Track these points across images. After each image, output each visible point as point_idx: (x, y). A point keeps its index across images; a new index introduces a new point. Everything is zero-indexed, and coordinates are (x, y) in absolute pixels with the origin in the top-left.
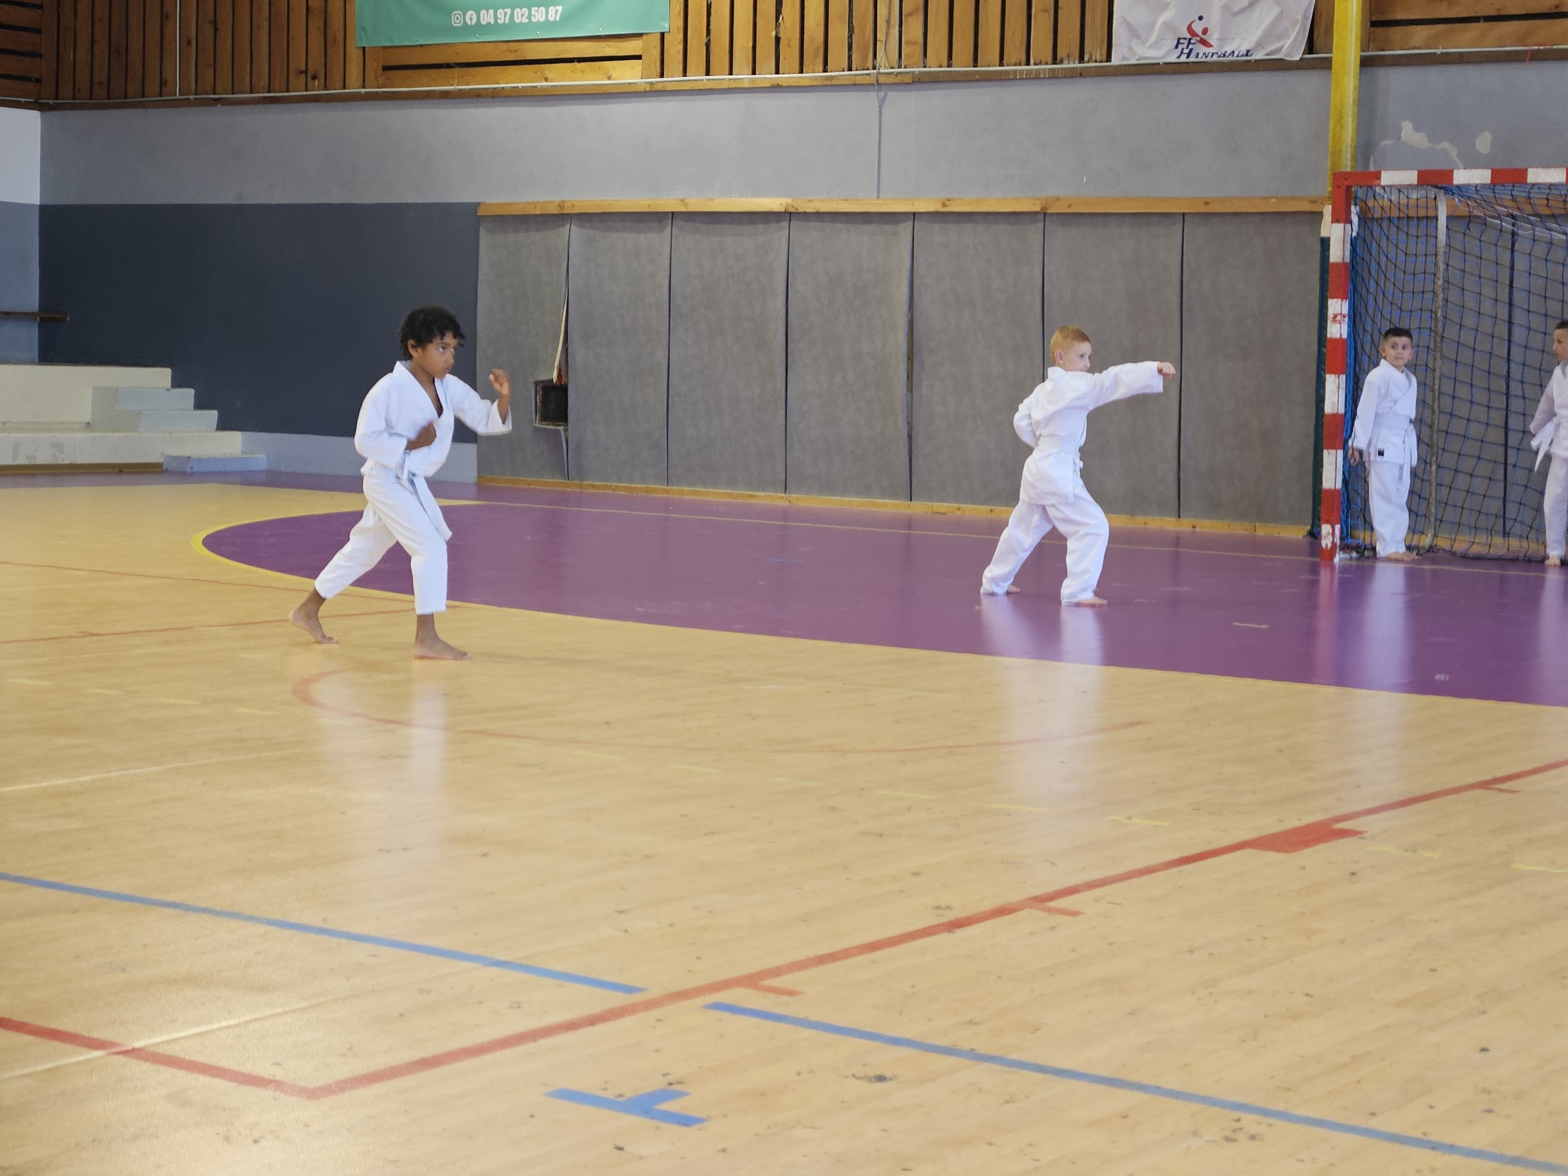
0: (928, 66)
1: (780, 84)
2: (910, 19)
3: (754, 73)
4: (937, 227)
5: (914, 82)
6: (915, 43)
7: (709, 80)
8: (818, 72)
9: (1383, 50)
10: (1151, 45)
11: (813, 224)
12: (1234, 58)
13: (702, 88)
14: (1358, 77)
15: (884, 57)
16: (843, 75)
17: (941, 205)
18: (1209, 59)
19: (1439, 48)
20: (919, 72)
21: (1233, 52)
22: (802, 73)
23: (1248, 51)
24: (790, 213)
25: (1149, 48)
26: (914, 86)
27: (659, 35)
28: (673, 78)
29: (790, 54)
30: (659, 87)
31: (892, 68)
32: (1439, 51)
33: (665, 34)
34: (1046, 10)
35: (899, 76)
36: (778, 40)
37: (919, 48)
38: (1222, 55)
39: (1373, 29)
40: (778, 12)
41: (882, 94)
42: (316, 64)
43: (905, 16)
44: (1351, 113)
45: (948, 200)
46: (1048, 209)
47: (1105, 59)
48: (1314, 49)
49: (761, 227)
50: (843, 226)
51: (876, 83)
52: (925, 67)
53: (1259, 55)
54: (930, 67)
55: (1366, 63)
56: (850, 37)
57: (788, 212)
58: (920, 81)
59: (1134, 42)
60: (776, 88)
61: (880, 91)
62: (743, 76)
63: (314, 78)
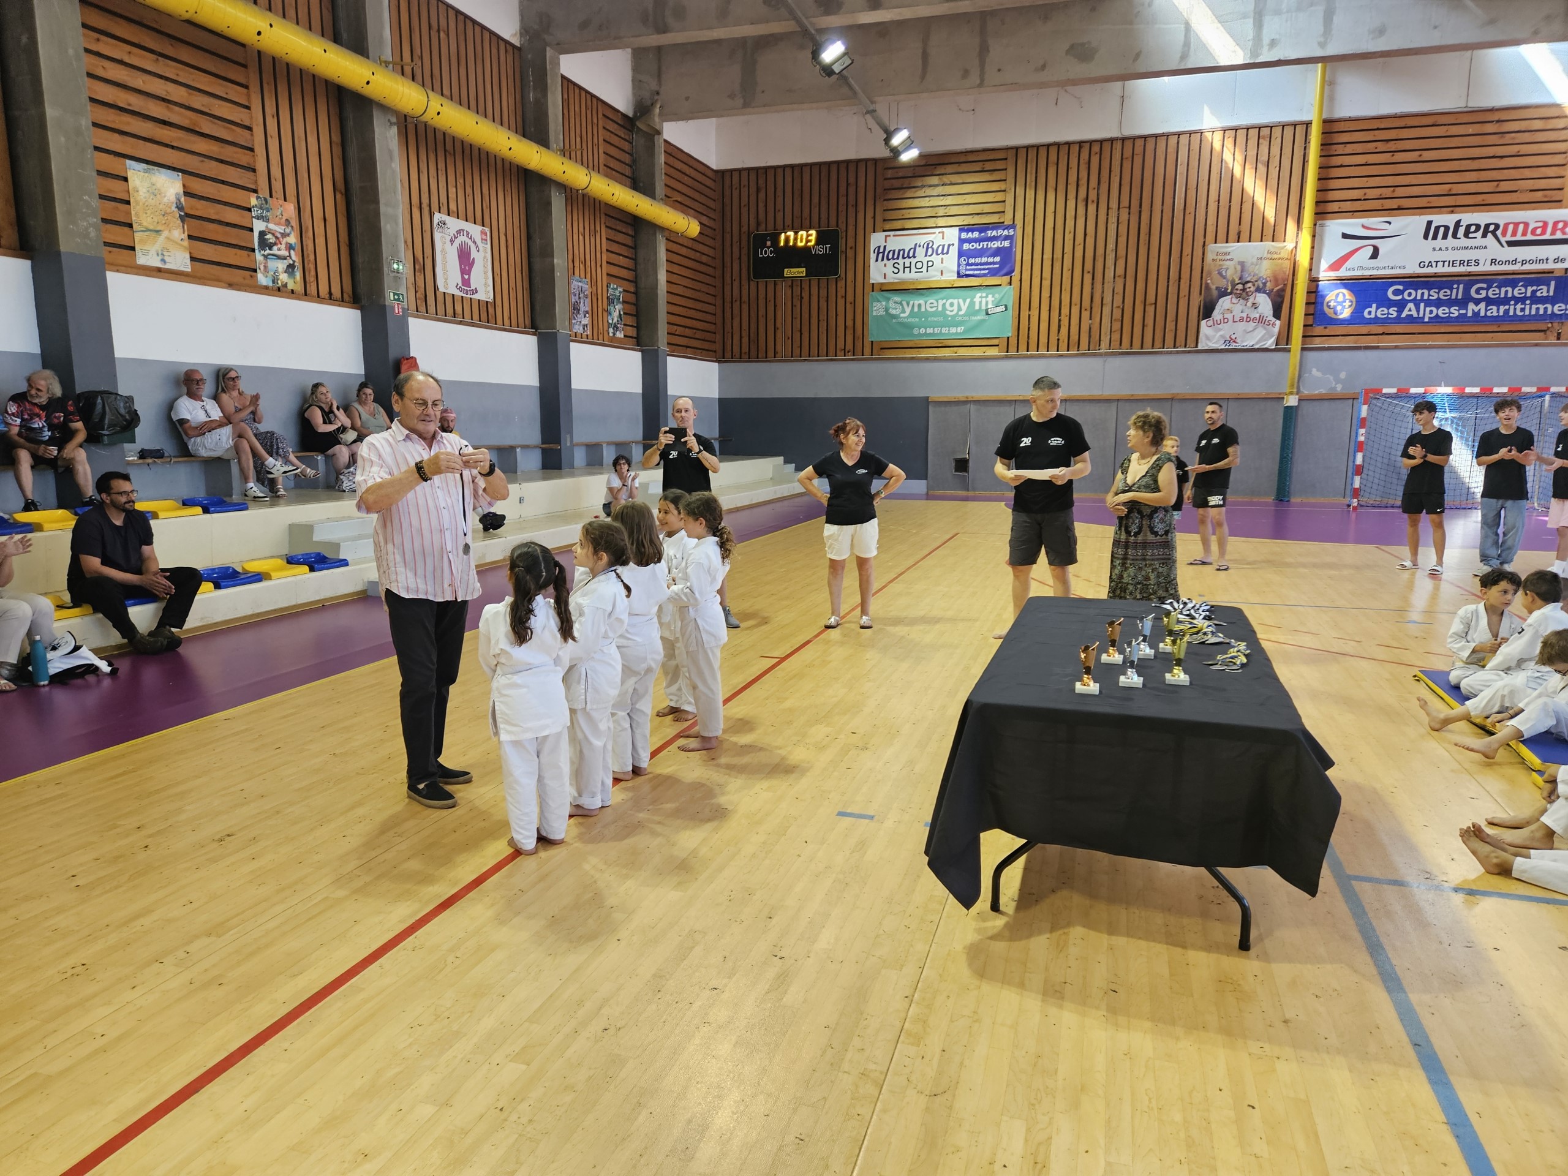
0: (1122, 349)
1: (1062, 355)
3: (1048, 351)
4: (1127, 404)
5: (1116, 354)
6: (1116, 341)
7: (1029, 354)
11: (1075, 403)
14: (1300, 354)
15: (1104, 346)
16: (1087, 352)
17: (1130, 397)
18: (1236, 348)
20: (1120, 351)
22: (1069, 351)
23: (1254, 345)
26: (1118, 356)
27: (1006, 338)
28: (1015, 352)
30: (1009, 356)
31: (1107, 350)
32: (1326, 346)
33: (1009, 338)
34: (1171, 330)
36: (1058, 341)
37: (1118, 343)
40: (1059, 330)
41: (1104, 359)
42: (849, 346)
43: (1113, 333)
44: (1296, 365)
45: (1132, 395)
46: (1174, 397)
50: (1088, 404)
51: (1101, 354)
54: (1126, 349)
55: (1303, 349)
56: (1089, 339)
58: (1120, 354)
62: (1044, 352)
63: (849, 352)
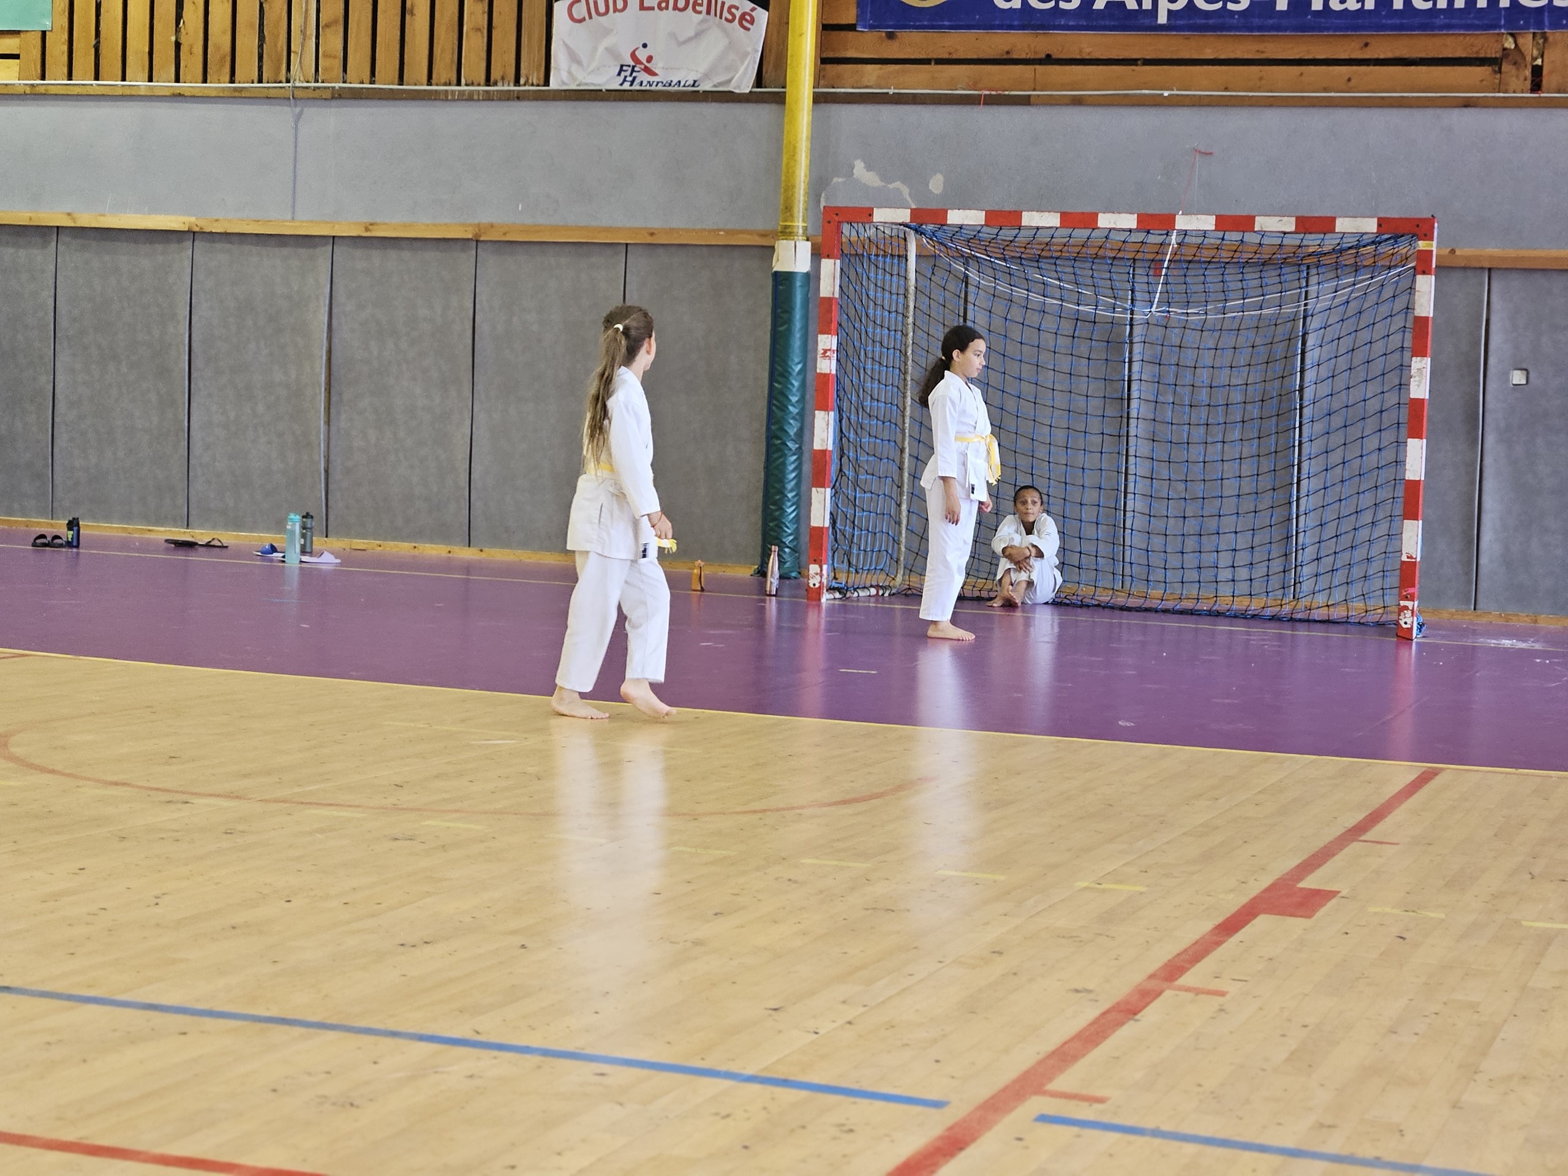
0: (348, 81)
1: (182, 93)
2: (328, 30)
3: (150, 80)
4: (358, 253)
5: (333, 98)
6: (335, 57)
7: (99, 85)
8: (224, 83)
9: (834, 88)
10: (592, 71)
11: (218, 246)
12: (681, 88)
13: (92, 93)
14: (811, 114)
15: (299, 69)
16: (252, 87)
17: (364, 229)
18: (653, 88)
19: (890, 89)
20: (340, 88)
21: (679, 82)
22: (206, 83)
23: (695, 82)
24: (194, 233)
25: (590, 73)
26: (334, 103)
27: (40, 34)
28: (56, 81)
29: (192, 63)
30: (42, 90)
31: (308, 82)
32: (891, 92)
33: (47, 33)
34: (479, 30)
35: (317, 91)
36: (178, 45)
37: (339, 63)
38: (667, 85)
39: (823, 66)
40: (179, 16)
41: (298, 110)
43: (323, 28)
44: (804, 149)
45: (372, 224)
46: (480, 236)
47: (542, 82)
48: (763, 82)
49: (159, 247)
50: (254, 249)
51: (291, 98)
52: (345, 82)
53: (706, 86)
54: (350, 83)
55: (819, 99)
56: (261, 46)
57: (191, 232)
58: (339, 96)
59: (575, 68)
60: (178, 96)
61: (296, 106)
62: (138, 82)
